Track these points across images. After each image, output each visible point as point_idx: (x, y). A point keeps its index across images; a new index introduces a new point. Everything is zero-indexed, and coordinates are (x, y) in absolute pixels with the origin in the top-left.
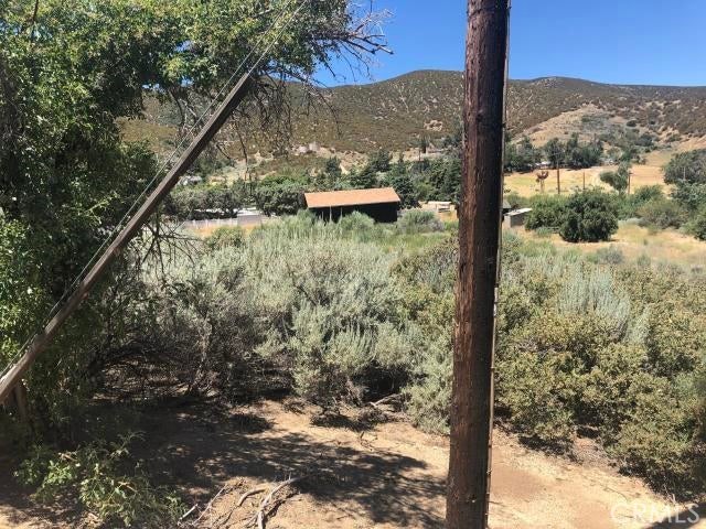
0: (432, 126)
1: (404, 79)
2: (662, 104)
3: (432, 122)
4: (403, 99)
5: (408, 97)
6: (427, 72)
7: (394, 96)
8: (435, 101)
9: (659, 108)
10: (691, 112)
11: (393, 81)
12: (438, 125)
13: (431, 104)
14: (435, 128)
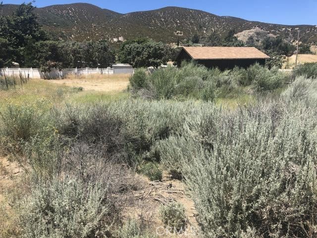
0: (178, 34)
1: (163, 10)
2: (290, 29)
3: (178, 32)
4: (163, 20)
5: (165, 19)
6: (174, 8)
7: (159, 17)
8: (178, 22)
9: (289, 31)
10: (306, 34)
11: (158, 10)
12: (181, 33)
13: (177, 23)
14: (179, 35)
